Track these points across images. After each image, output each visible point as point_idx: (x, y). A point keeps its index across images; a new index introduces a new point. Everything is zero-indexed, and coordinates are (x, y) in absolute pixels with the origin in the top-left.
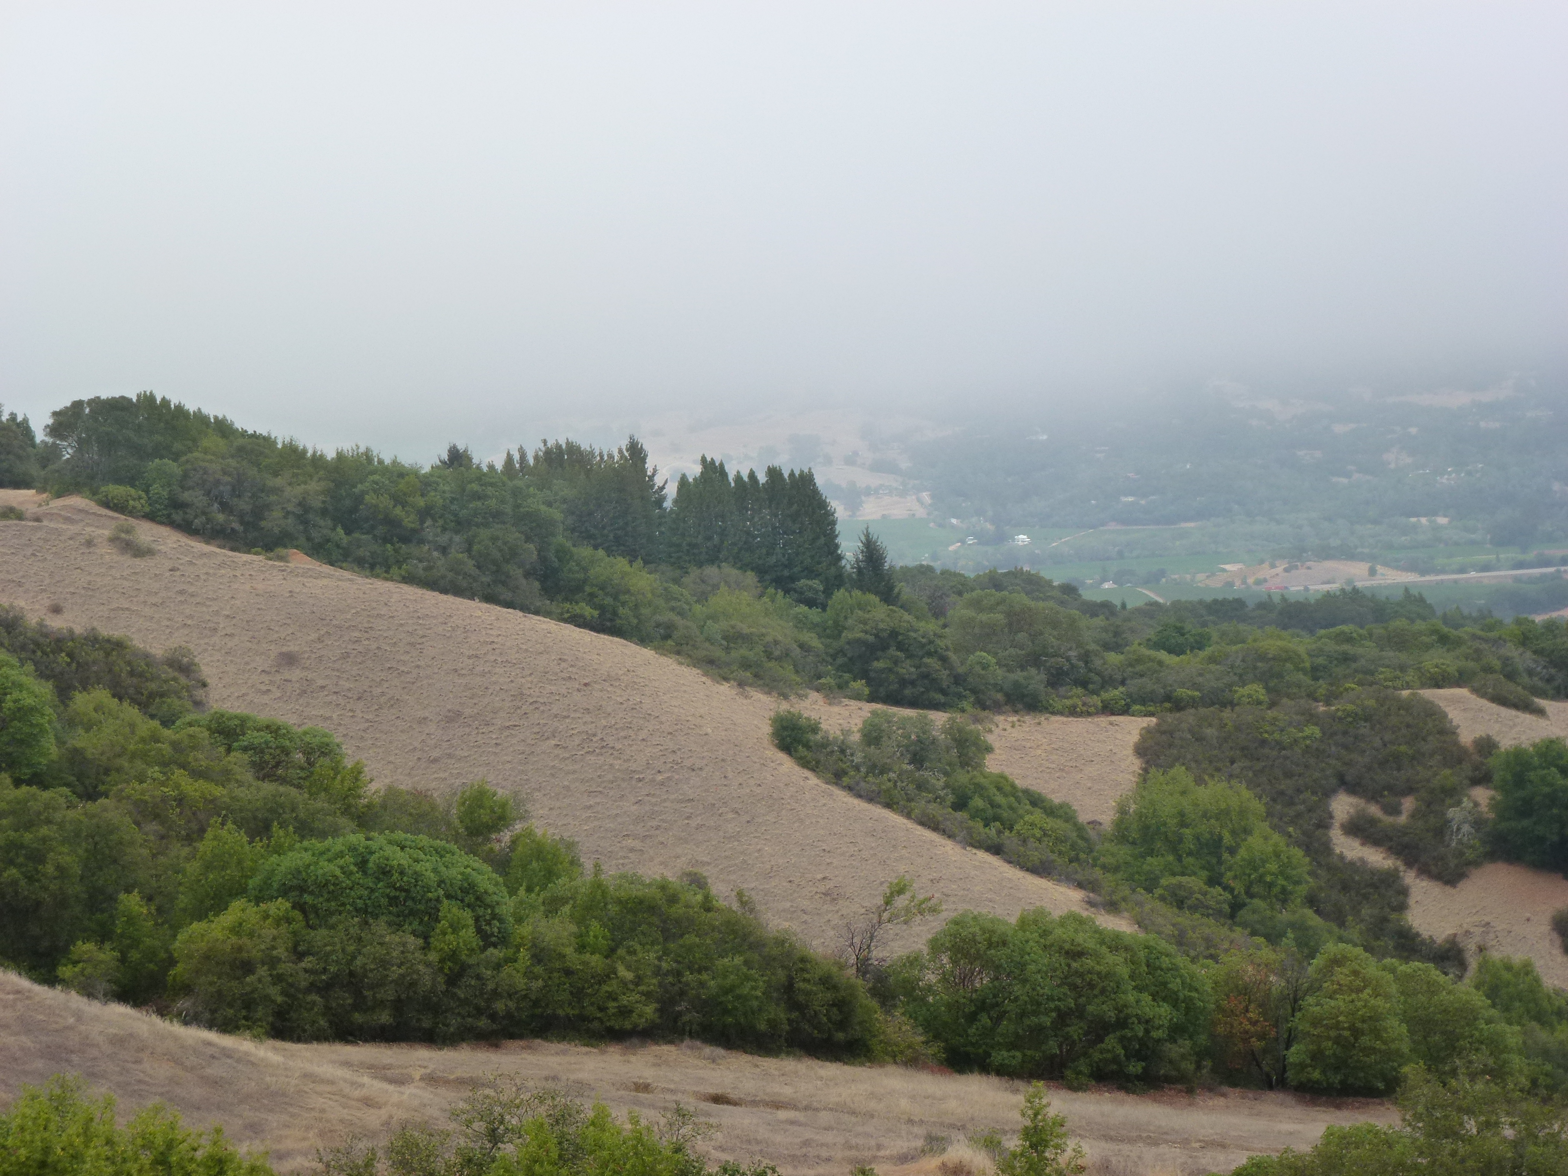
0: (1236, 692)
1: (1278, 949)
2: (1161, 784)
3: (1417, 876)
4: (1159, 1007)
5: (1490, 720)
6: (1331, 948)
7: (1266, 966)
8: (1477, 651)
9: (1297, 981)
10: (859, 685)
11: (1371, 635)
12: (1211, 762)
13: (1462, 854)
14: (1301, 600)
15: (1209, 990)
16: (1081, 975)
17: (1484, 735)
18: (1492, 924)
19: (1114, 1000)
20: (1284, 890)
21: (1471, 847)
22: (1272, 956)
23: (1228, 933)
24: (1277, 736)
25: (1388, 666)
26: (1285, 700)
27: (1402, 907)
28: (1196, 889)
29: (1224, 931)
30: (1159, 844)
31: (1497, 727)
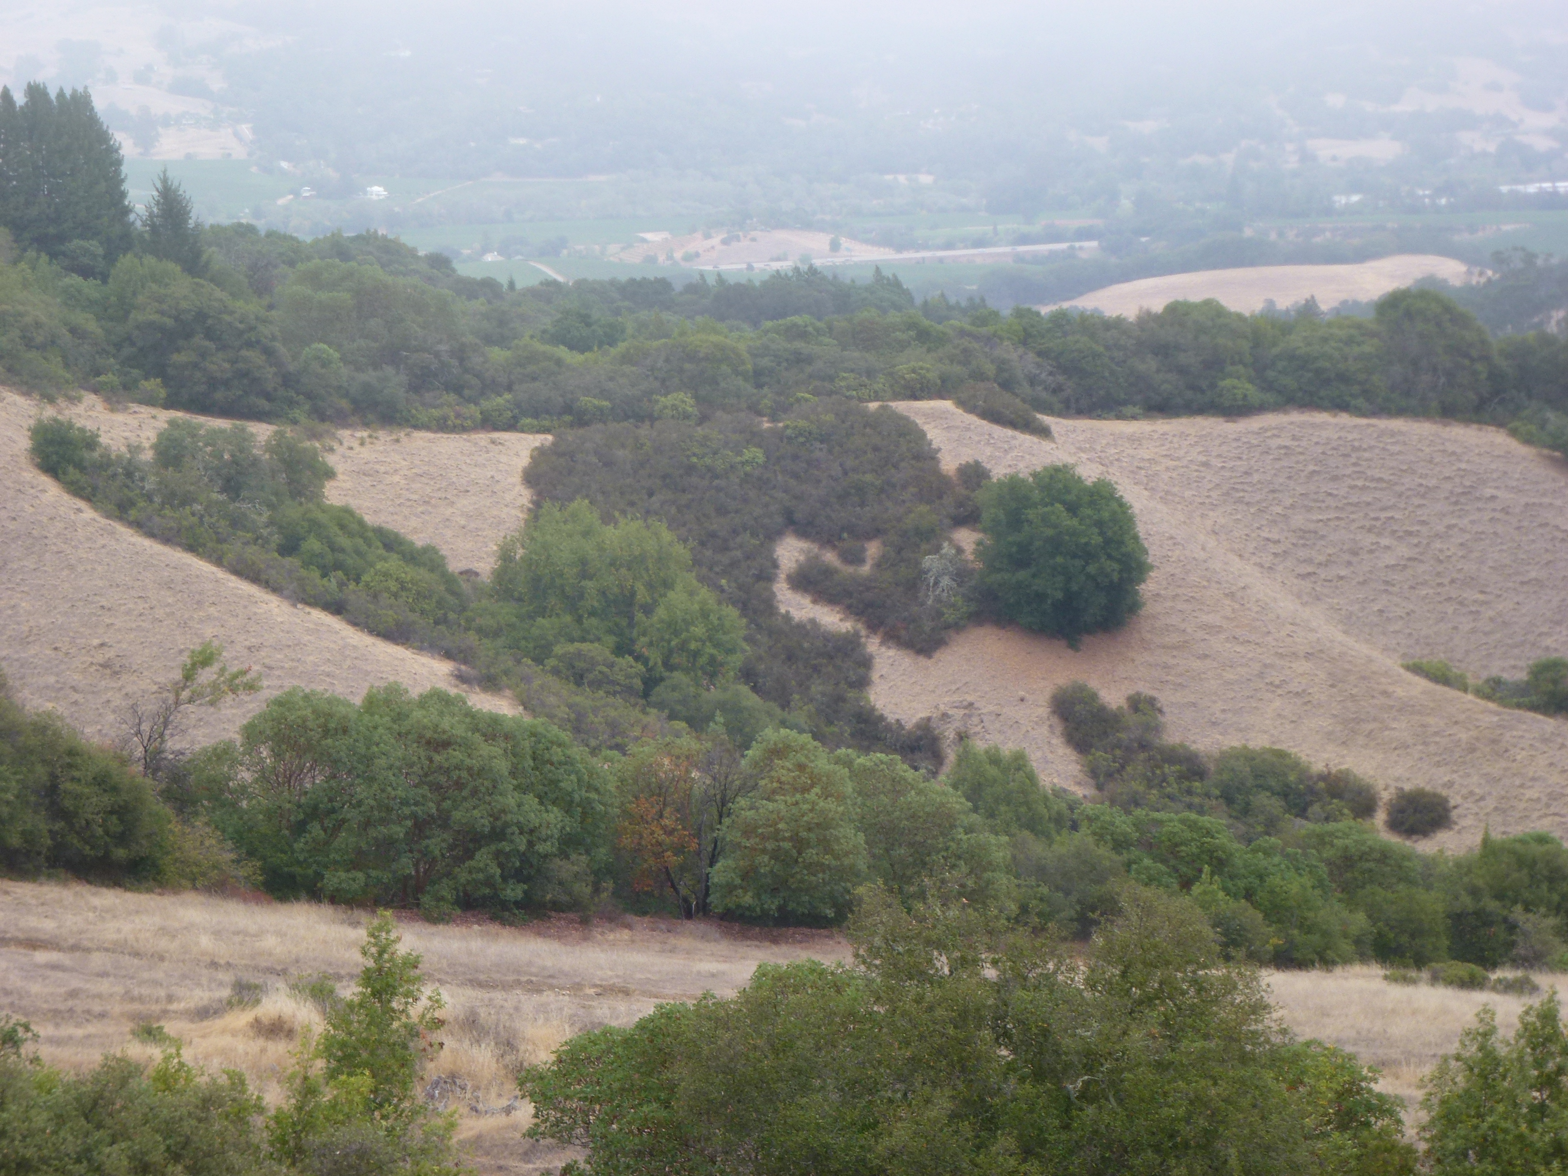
0: (657, 401)
1: (704, 736)
2: (557, 522)
3: (882, 643)
4: (547, 811)
5: (979, 442)
6: (771, 734)
7: (687, 757)
8: (965, 351)
9: (726, 777)
10: (152, 385)
11: (830, 328)
12: (622, 493)
13: (940, 614)
14: (743, 281)
15: (613, 789)
16: (447, 771)
17: (971, 461)
18: (976, 705)
19: (490, 804)
20: (712, 660)
21: (953, 605)
22: (695, 745)
23: (641, 716)
24: (708, 461)
25: (852, 371)
26: (719, 413)
27: (863, 683)
28: (600, 659)
29: (636, 713)
30: (553, 600)
31: (988, 451)
